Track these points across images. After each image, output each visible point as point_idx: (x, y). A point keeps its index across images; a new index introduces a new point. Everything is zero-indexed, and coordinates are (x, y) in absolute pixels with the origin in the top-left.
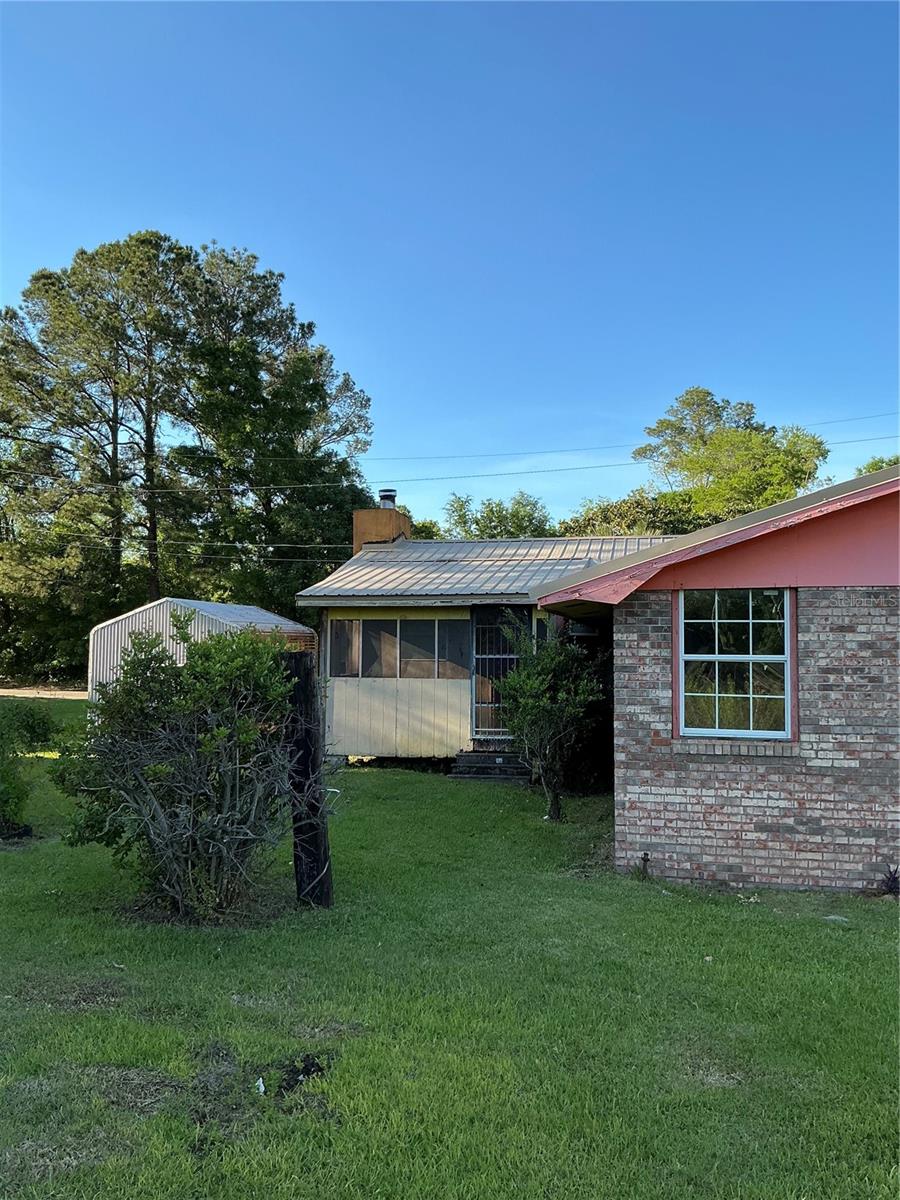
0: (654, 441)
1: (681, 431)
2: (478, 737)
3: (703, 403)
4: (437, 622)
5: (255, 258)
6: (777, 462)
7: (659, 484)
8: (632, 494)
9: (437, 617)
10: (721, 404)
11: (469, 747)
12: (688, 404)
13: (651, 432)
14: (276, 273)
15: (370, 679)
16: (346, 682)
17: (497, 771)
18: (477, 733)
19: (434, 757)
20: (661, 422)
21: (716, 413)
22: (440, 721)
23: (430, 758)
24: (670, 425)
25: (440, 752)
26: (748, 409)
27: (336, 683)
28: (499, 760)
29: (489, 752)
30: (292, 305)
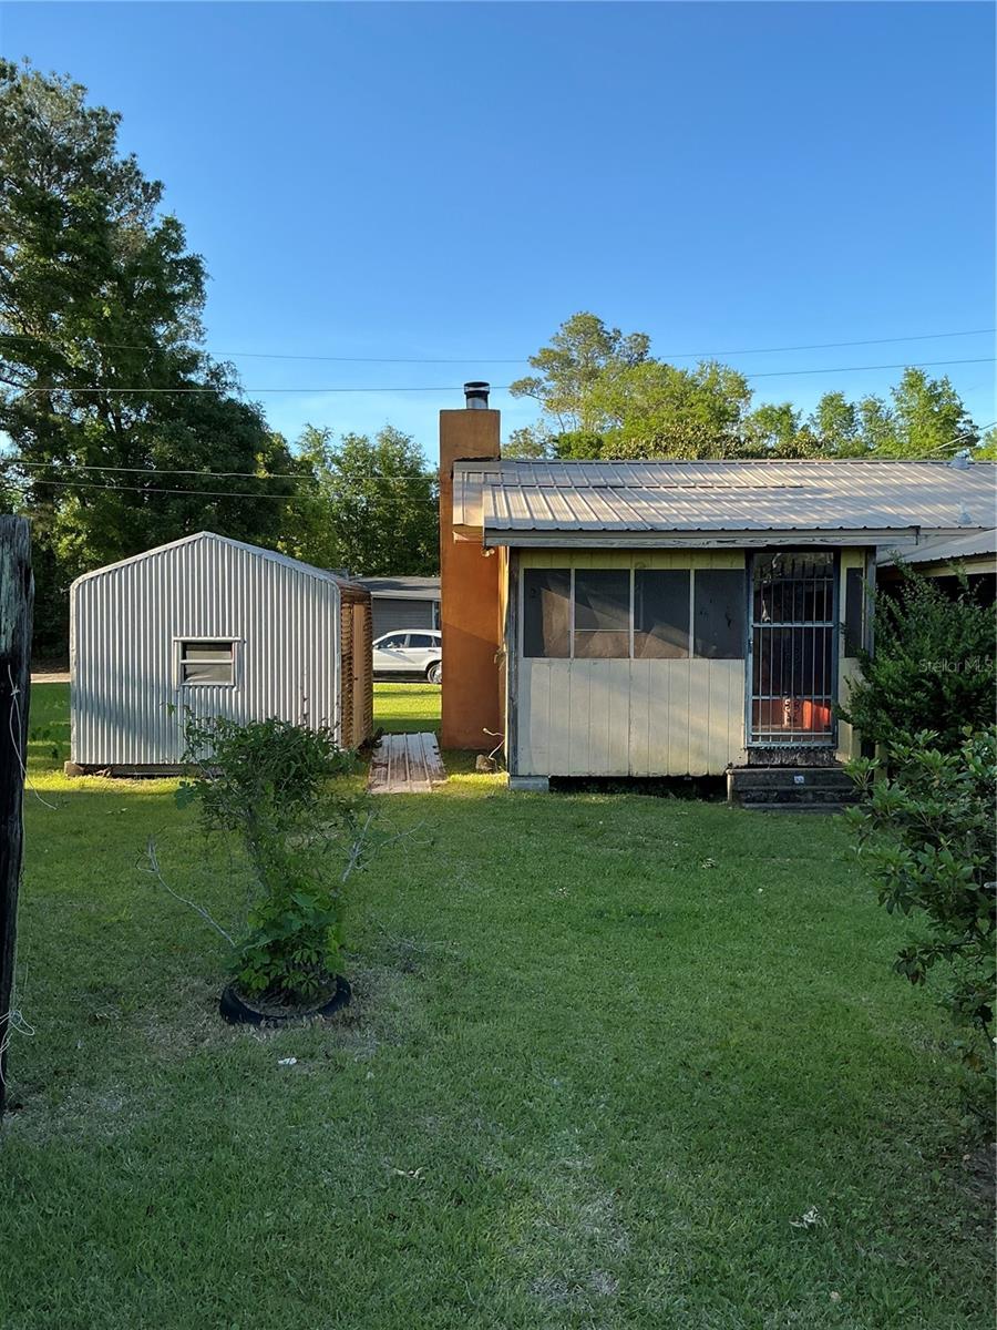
0: (538, 374)
1: (570, 363)
2: (756, 744)
3: (591, 331)
4: (692, 573)
5: (82, 88)
6: (703, 401)
7: (549, 424)
8: (514, 435)
9: (694, 565)
10: (612, 334)
11: (742, 759)
12: (578, 333)
13: (536, 362)
14: (111, 112)
15: (588, 660)
16: (550, 664)
17: (810, 796)
18: (755, 738)
19: (688, 775)
20: (544, 351)
21: (606, 344)
22: (698, 720)
23: (682, 777)
24: (557, 356)
25: (697, 767)
26: (643, 342)
27: (535, 666)
28: (799, 779)
29: (772, 766)
30: (134, 156)
